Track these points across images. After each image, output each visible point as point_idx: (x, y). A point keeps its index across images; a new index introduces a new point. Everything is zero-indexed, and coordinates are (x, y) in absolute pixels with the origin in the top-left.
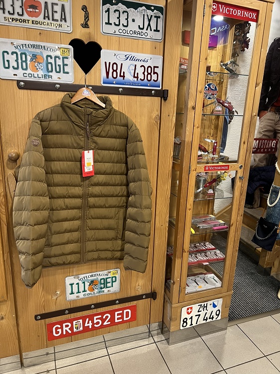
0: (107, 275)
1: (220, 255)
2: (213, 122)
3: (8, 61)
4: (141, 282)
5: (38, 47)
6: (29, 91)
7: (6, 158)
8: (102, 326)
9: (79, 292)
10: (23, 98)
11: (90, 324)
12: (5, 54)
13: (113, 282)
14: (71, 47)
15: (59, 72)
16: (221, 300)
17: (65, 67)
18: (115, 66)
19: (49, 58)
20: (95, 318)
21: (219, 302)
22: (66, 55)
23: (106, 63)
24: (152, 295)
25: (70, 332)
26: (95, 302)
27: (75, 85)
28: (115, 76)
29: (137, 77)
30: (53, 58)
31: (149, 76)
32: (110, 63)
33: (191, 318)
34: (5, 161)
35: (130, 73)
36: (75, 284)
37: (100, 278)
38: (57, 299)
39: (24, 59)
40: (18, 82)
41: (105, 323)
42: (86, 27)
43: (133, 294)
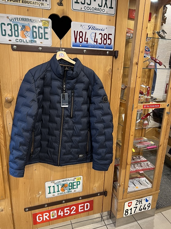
0: (74, 180)
1: (151, 166)
2: (147, 73)
3: (5, 30)
4: (97, 185)
5: (26, 20)
6: (20, 52)
7: (4, 101)
8: (70, 215)
9: (54, 192)
10: (15, 57)
11: (62, 214)
12: (3, 25)
13: (77, 185)
14: (50, 20)
15: (42, 38)
16: (151, 197)
17: (46, 35)
18: (81, 33)
19: (34, 28)
20: (65, 209)
21: (150, 198)
22: (46, 26)
23: (74, 31)
24: (104, 193)
25: (48, 219)
26: (66, 199)
27: (53, 47)
28: (81, 41)
29: (97, 42)
30: (37, 28)
31: (105, 41)
32: (77, 31)
33: (131, 209)
34: (3, 103)
35: (92, 39)
36: (52, 187)
37: (68, 182)
38: (39, 197)
39: (16, 29)
40: (12, 45)
41: (72, 213)
42: (61, 5)
43: (91, 193)
